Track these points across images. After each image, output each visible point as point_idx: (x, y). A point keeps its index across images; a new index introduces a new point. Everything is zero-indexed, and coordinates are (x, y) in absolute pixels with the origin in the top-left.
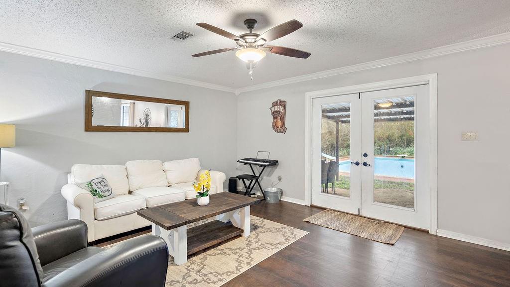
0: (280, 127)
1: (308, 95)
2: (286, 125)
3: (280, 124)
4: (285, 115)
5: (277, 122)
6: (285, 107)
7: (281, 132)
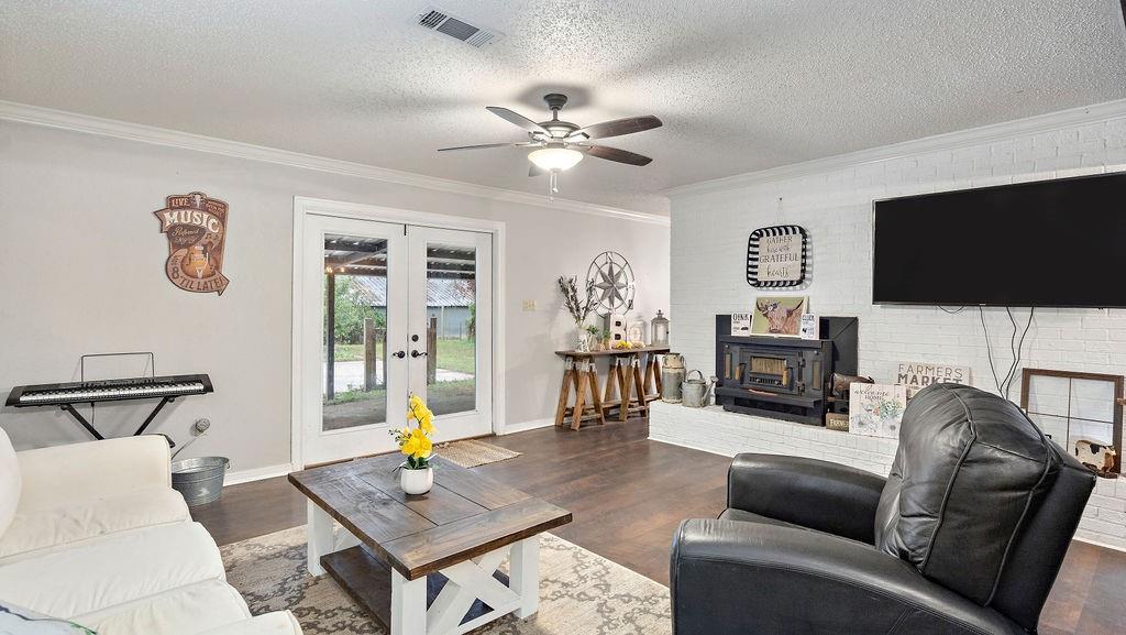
0: (200, 275)
1: (302, 203)
2: (226, 271)
3: (200, 263)
4: (221, 243)
5: (188, 259)
6: (222, 219)
7: (205, 289)
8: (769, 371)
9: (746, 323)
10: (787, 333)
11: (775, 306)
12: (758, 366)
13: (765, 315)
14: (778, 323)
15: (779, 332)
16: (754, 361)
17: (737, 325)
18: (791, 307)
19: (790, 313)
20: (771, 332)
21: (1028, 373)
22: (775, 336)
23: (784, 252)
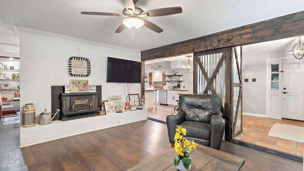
8: (82, 103)
9: (69, 89)
10: (85, 91)
11: (79, 82)
12: (78, 102)
13: (76, 85)
14: (81, 88)
15: (82, 91)
16: (76, 101)
17: (68, 89)
18: (85, 83)
19: (85, 85)
20: (80, 91)
21: (129, 95)
22: (82, 92)
23: (81, 66)
